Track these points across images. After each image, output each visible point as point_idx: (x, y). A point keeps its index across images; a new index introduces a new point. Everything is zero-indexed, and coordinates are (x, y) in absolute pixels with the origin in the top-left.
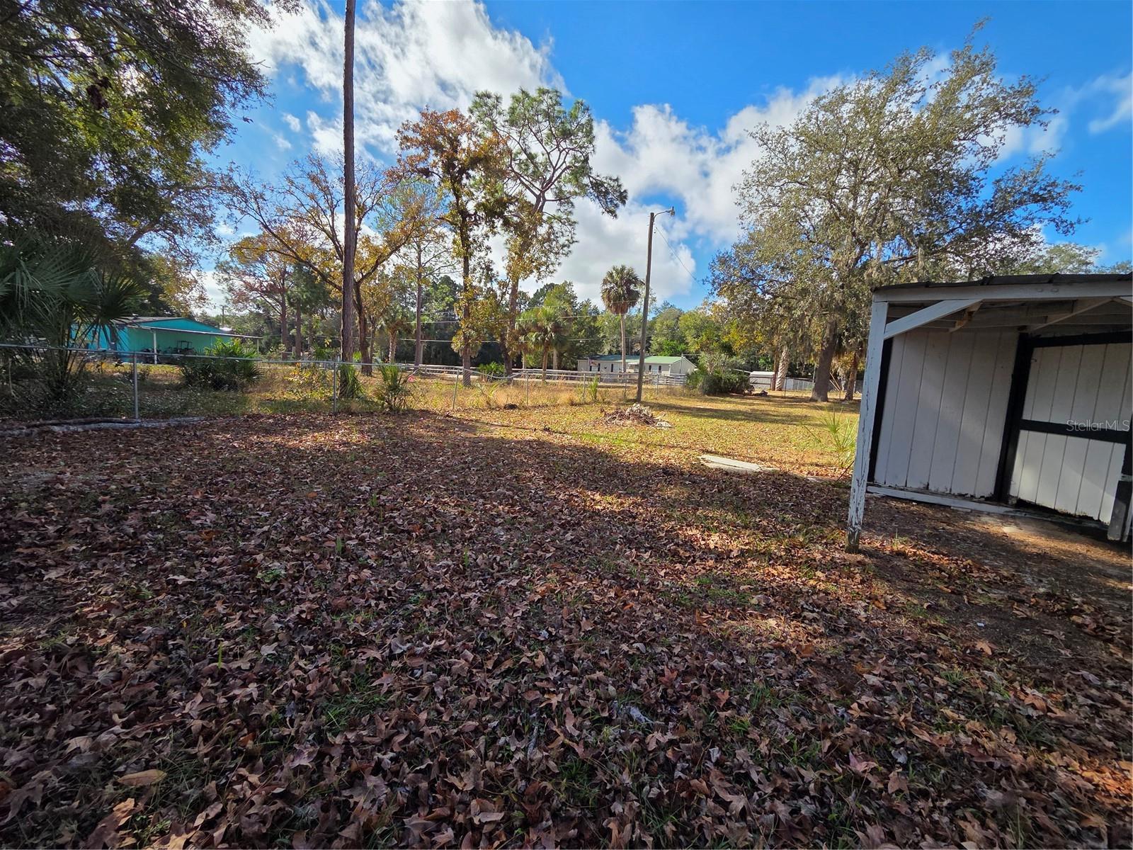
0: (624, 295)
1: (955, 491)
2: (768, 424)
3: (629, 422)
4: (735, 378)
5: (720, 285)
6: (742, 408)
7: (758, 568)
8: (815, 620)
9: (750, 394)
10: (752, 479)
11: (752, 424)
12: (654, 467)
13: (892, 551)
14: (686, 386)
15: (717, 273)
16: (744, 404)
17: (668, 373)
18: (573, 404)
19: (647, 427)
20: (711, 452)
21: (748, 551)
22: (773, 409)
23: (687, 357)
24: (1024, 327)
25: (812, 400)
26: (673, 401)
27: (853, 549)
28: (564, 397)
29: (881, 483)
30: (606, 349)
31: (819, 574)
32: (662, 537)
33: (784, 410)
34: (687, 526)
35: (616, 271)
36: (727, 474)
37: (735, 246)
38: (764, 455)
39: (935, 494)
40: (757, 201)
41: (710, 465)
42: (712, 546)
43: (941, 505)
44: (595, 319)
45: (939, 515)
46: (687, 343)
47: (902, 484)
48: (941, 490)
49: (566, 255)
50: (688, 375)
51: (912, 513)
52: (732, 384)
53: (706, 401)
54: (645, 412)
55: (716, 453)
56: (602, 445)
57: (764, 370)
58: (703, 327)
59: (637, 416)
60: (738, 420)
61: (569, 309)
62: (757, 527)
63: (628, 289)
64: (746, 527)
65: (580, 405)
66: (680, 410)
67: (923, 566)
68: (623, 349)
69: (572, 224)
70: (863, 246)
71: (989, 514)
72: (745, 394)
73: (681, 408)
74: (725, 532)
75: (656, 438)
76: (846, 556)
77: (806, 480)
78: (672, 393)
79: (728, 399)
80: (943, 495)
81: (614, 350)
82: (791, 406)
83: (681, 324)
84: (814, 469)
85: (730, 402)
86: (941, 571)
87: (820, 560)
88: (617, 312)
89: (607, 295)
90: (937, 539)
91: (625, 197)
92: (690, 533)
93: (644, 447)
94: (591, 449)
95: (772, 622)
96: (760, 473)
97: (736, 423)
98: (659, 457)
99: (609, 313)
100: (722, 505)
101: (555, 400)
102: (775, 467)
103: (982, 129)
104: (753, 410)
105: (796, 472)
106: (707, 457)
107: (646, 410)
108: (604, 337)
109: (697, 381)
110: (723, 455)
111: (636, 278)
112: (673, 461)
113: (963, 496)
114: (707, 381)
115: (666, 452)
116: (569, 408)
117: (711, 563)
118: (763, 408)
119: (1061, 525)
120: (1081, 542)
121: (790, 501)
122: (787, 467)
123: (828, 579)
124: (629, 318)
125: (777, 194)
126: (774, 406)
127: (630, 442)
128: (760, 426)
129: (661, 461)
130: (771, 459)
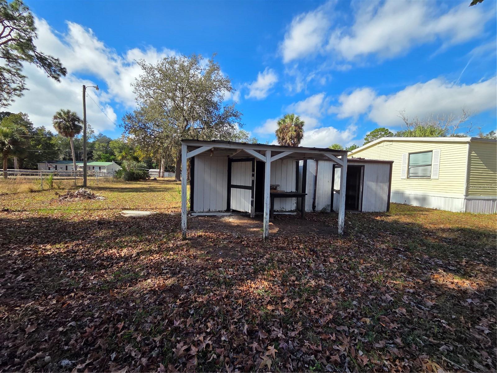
0: (70, 127)
1: (217, 210)
2: (156, 193)
3: (76, 199)
4: (141, 172)
5: (128, 128)
6: (145, 186)
7: (145, 258)
8: (167, 272)
9: (149, 179)
10: (146, 219)
11: (149, 193)
12: (92, 222)
13: (198, 236)
14: (115, 177)
15: (127, 123)
16: (146, 184)
17: (105, 171)
18: (32, 191)
19: (89, 201)
20: (127, 209)
21: (141, 252)
22: (159, 185)
23: (116, 162)
24: (228, 156)
25: (175, 181)
26: (108, 185)
27: (184, 239)
28: (25, 187)
29: (196, 211)
30: (61, 157)
31: (171, 253)
32: (94, 259)
33: (163, 186)
34: (110, 248)
35: (64, 112)
36: (134, 218)
37: (135, 112)
38: (153, 207)
39: (212, 212)
40: (144, 94)
41: (126, 216)
42: (123, 255)
43: (214, 216)
44: (50, 139)
45: (213, 219)
46: (115, 156)
47: (202, 211)
48: (214, 210)
49: (19, 96)
50: (116, 171)
51: (205, 220)
52: (140, 175)
53: (126, 184)
54: (89, 192)
55: (130, 209)
56: (56, 214)
57: (155, 169)
58: (122, 148)
59: (83, 195)
60: (142, 192)
61: (26, 131)
62: (147, 240)
63: (74, 124)
64: (141, 241)
65: (39, 191)
66: (112, 189)
67: (206, 239)
68: (73, 157)
69: (23, 77)
70: (187, 122)
71: (226, 216)
72: (147, 180)
73: (112, 188)
74: (130, 246)
75: (95, 206)
76: (182, 242)
77: (170, 215)
78: (107, 181)
79: (138, 182)
80: (214, 212)
81: (68, 158)
82: (167, 184)
83: (111, 145)
84: (173, 210)
85: (139, 184)
86: (211, 239)
87: (172, 247)
88: (66, 136)
89: (58, 126)
90: (212, 228)
91: (65, 72)
92: (111, 252)
93: (86, 211)
94: (46, 218)
95: (149, 281)
96: (150, 215)
97: (141, 193)
98: (95, 216)
99: (61, 136)
100: (130, 234)
101: (16, 189)
102: (158, 212)
103: (219, 89)
104: (150, 187)
105: (167, 212)
106: (125, 212)
107: (89, 191)
108: (59, 150)
109: (121, 174)
110: (133, 209)
111: (78, 119)
112: (105, 217)
113: (219, 211)
114: (127, 174)
115: (100, 213)
116: (29, 194)
117: (122, 263)
118: (154, 185)
119: (242, 215)
120: (246, 219)
121: (162, 225)
122: (162, 211)
123: (174, 254)
124: (76, 140)
125: (152, 93)
126: (159, 184)
127: (77, 210)
128: (152, 193)
129: (97, 218)
130: (156, 208)
